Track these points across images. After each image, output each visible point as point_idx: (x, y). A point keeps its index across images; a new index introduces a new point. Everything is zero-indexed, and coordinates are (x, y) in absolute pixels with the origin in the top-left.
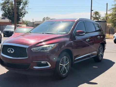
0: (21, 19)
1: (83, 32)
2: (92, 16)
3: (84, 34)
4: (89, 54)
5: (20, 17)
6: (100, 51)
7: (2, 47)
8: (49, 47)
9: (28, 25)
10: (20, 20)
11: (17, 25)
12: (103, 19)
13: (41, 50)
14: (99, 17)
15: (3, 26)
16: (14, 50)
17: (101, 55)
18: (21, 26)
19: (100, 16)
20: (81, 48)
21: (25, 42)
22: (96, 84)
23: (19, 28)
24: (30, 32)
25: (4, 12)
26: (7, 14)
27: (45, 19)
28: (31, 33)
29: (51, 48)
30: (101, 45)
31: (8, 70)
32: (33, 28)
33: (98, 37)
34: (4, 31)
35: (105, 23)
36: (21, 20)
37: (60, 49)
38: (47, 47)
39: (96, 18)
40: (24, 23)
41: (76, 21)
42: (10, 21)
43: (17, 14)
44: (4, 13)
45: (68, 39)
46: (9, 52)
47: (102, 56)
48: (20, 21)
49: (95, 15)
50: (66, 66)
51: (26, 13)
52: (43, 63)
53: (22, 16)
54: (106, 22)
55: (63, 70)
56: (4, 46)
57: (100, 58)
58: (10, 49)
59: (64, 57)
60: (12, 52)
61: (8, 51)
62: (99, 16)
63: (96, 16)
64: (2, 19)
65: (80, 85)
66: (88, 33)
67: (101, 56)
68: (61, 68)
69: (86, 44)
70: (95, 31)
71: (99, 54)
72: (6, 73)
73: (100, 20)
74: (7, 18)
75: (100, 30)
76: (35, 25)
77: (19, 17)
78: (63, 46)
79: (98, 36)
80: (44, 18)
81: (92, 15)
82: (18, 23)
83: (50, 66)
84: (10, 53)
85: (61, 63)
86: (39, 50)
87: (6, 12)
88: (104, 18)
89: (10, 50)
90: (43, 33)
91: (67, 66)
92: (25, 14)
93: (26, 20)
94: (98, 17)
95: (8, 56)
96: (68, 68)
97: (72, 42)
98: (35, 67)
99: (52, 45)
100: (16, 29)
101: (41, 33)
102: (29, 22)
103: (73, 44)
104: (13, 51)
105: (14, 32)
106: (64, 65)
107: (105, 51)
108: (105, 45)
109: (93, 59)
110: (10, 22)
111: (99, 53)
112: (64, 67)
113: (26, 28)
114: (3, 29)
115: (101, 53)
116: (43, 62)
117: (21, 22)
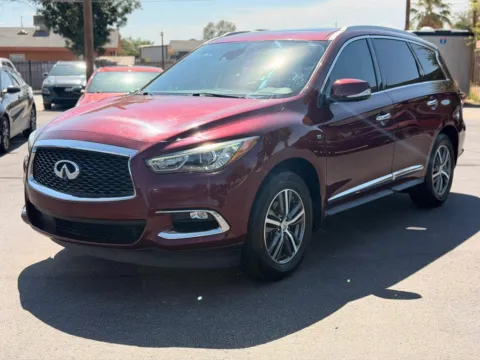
0: (112, 33)
1: (362, 87)
2: (413, 10)
3: (367, 92)
4: (390, 175)
5: (109, 26)
6: (438, 163)
7: (33, 155)
8: (219, 151)
9: (143, 57)
10: (109, 37)
11: (97, 59)
12: (460, 20)
13: (187, 164)
14: (445, 12)
15: (40, 63)
16: (80, 165)
17: (444, 177)
18: (114, 64)
19: (445, 9)
20: (363, 149)
21: (120, 133)
22: (416, 296)
23: (104, 74)
24: (145, 91)
25: (41, 6)
26: (54, 12)
27: (213, 29)
28: (146, 94)
29: (227, 156)
30: (442, 136)
31: (61, 248)
32: (161, 70)
33: (430, 103)
34: (46, 87)
35: (469, 41)
36: (112, 37)
37: (266, 158)
38: (209, 154)
39: (431, 20)
40: (126, 49)
41: (333, 37)
42: (67, 43)
43: (94, 13)
44: (44, 12)
45: (297, 117)
46: (59, 174)
47: (447, 182)
48: (109, 41)
49: (427, 6)
50: (292, 228)
51: (132, 7)
52: (196, 219)
53: (115, 20)
54: (472, 34)
55: (278, 242)
56: (41, 151)
57: (439, 192)
58: (62, 164)
59: (284, 193)
60: (72, 176)
61: (56, 171)
62: (442, 10)
63: (429, 9)
64: (34, 35)
65: (349, 304)
66: (387, 87)
67: (444, 183)
68: (271, 237)
69: (379, 133)
70: (418, 77)
71: (434, 176)
72: (53, 257)
73: (446, 27)
74: (55, 32)
75: (438, 75)
76: (172, 57)
77: (105, 25)
78: (280, 147)
79: (428, 98)
80: (210, 25)
81: (412, 7)
82: (102, 52)
83: (224, 227)
84: (63, 180)
85: (270, 217)
86: (178, 164)
87: (49, 8)
88: (463, 19)
89: (65, 166)
90: (195, 95)
91: (298, 226)
92: (127, 10)
93: (135, 38)
94: (438, 16)
95: (58, 190)
96: (299, 236)
97: (315, 128)
98: (163, 235)
99: (234, 144)
100: (92, 77)
101: (186, 95)
102: (149, 43)
103: (319, 136)
104: (77, 169)
105: (82, 91)
106: (284, 225)
107: (460, 160)
108: (461, 134)
109: (407, 194)
110: (70, 46)
111: (433, 170)
112: (285, 233)
113: (134, 71)
114: (43, 80)
115: (441, 171)
116: (195, 214)
117: (113, 44)
